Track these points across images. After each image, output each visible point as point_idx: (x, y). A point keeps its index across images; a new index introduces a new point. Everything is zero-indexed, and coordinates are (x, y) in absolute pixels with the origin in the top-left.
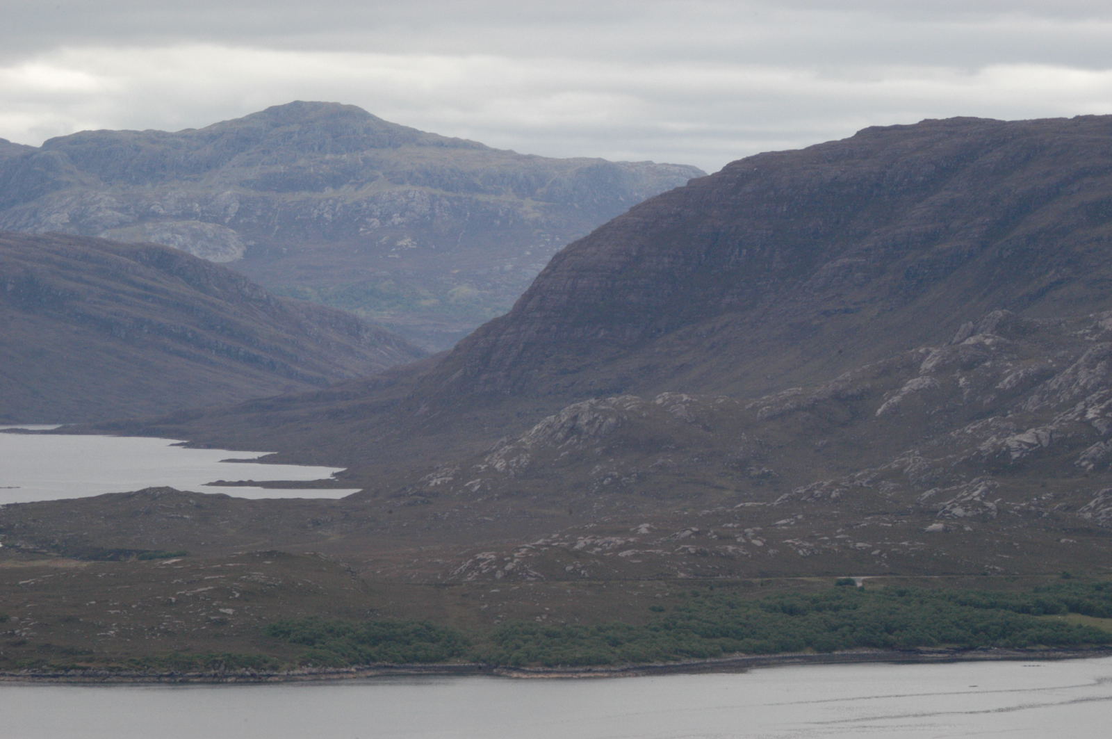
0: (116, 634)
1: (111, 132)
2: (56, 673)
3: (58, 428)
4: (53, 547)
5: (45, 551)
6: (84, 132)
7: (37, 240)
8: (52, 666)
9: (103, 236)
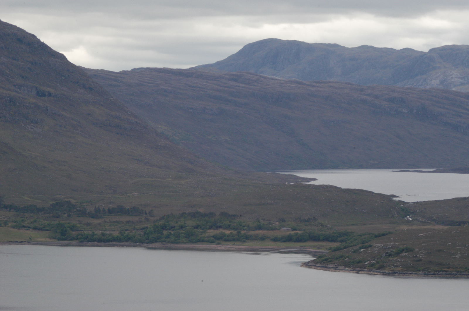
0: (459, 257)
1: (457, 46)
2: (434, 273)
3: (435, 170)
4: (433, 220)
5: (430, 222)
6: (446, 46)
7: (426, 91)
8: (433, 270)
9: (454, 89)
